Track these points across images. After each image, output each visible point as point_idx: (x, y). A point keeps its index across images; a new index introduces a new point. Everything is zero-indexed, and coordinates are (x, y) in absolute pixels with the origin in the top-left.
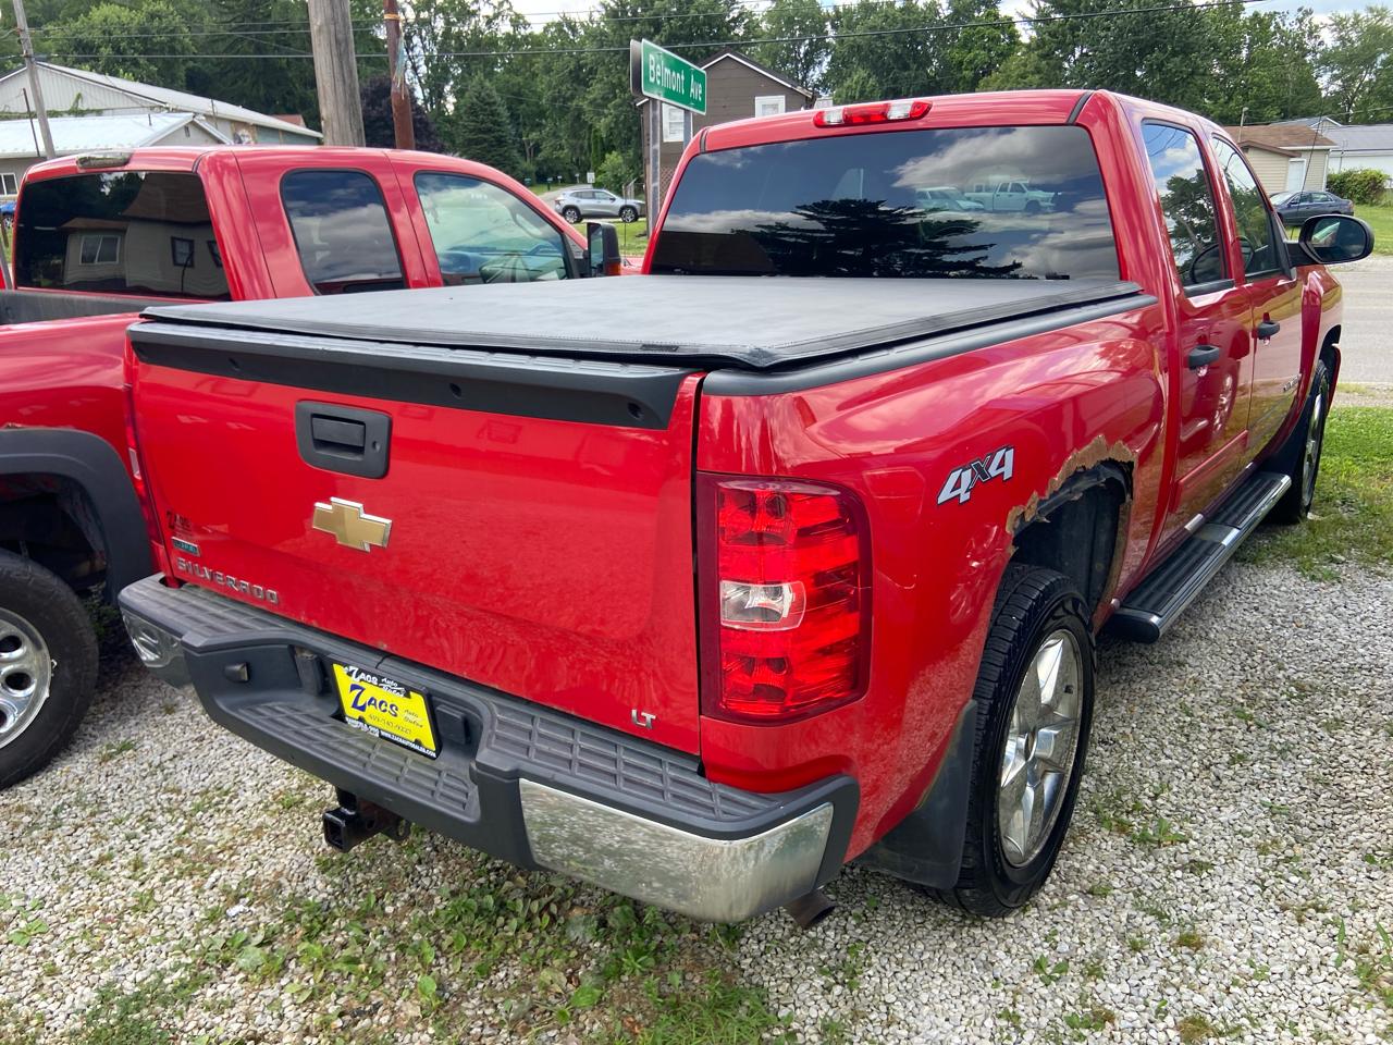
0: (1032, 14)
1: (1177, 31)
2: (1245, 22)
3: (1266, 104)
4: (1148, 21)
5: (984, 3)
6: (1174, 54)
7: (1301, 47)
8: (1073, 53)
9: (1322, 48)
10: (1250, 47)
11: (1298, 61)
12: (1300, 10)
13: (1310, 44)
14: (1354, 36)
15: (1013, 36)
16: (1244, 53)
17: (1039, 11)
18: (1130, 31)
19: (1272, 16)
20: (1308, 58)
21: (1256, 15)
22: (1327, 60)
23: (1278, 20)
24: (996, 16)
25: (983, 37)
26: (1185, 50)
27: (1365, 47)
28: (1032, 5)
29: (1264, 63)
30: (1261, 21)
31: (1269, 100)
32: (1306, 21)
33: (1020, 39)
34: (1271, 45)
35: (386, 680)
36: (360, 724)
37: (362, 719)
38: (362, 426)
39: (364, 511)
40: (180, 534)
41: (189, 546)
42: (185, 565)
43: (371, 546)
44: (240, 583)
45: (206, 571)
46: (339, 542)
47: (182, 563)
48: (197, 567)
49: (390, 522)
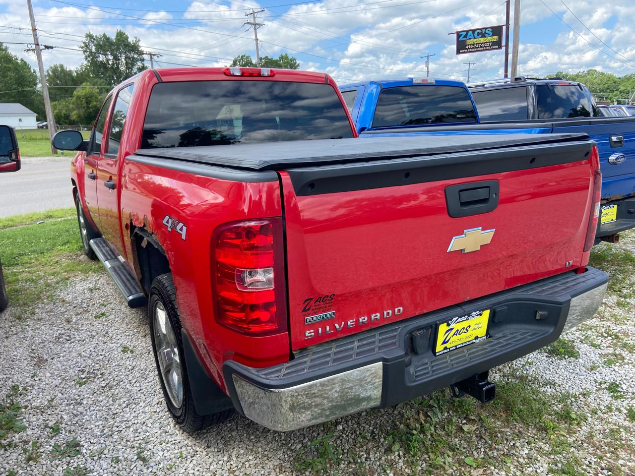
35: (473, 314)
36: (445, 351)
37: (446, 348)
38: (488, 188)
39: (483, 230)
40: (315, 311)
41: (326, 315)
42: (313, 334)
43: (481, 246)
44: (373, 316)
45: (337, 326)
46: (466, 251)
47: (309, 333)
48: (328, 328)
49: (494, 230)
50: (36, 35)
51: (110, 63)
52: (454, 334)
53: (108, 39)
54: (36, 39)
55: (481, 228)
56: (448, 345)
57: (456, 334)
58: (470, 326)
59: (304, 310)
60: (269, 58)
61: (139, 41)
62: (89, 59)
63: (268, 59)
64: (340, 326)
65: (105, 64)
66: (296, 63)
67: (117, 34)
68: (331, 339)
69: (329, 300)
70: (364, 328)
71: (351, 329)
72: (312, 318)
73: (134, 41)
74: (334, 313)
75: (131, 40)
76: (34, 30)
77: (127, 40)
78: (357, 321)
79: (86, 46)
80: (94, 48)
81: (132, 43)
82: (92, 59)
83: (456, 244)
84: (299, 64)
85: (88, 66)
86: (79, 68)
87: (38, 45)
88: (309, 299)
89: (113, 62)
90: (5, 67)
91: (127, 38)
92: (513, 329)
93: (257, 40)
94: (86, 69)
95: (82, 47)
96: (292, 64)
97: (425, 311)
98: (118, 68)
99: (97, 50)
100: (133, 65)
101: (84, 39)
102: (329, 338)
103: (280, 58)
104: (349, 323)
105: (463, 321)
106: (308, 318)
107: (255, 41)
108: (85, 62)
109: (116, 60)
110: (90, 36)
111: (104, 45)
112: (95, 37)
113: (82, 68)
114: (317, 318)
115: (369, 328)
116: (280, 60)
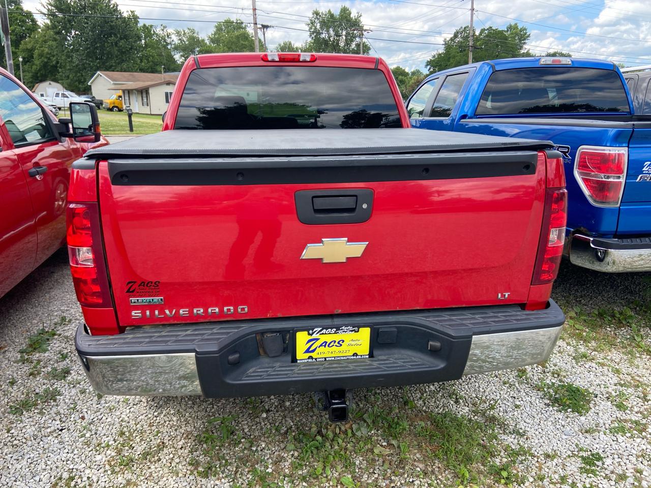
0: (45, 11)
1: (120, 28)
2: (140, 28)
3: (157, 65)
4: (106, 22)
5: (13, 2)
6: (121, 39)
7: (165, 41)
8: (71, 33)
9: (174, 43)
10: (145, 39)
11: (165, 47)
12: (162, 25)
13: (169, 41)
14: (185, 39)
15: (34, 21)
16: (143, 41)
17: (48, 10)
18: (98, 26)
19: (151, 26)
20: (169, 47)
21: (145, 25)
22: (176, 48)
23: (154, 29)
24: (22, 10)
25: (17, 19)
26: (126, 37)
27: (190, 44)
28: (45, 7)
29: (152, 47)
30: (147, 28)
31: (158, 63)
32: (165, 30)
33: (37, 23)
34: (153, 39)
35: (343, 328)
36: (310, 360)
37: (311, 357)
38: (355, 197)
39: (349, 241)
40: (141, 294)
41: (153, 300)
42: (140, 314)
43: (348, 259)
44: (210, 310)
45: (167, 312)
46: (325, 261)
47: (136, 314)
48: (157, 312)
49: (367, 243)
50: (256, 15)
51: (332, 39)
52: (321, 345)
53: (332, 16)
54: (255, 19)
55: (346, 239)
56: (314, 355)
57: (325, 346)
58: (343, 341)
59: (128, 291)
60: (494, 28)
61: (361, 16)
62: (313, 36)
63: (492, 30)
64: (171, 312)
65: (327, 41)
66: (526, 34)
67: (342, 9)
68: (162, 323)
69: (153, 286)
70: (201, 319)
71: (184, 318)
72: (138, 300)
73: (356, 17)
74: (161, 299)
75: (353, 15)
76: (255, 10)
77: (350, 16)
78: (191, 312)
79: (312, 23)
80: (318, 24)
81: (354, 18)
82: (315, 36)
83: (311, 252)
84: (530, 35)
85: (312, 43)
86: (304, 45)
87: (256, 24)
88: (132, 282)
89: (334, 38)
90: (242, 44)
91: (350, 13)
92: (406, 355)
93: (473, 10)
94: (310, 46)
95: (309, 24)
96: (521, 35)
97: (280, 315)
98: (338, 44)
99: (321, 28)
100: (352, 41)
101: (311, 16)
102: (160, 322)
103: (507, 28)
104: (181, 312)
105: (330, 333)
106: (133, 299)
107: (470, 11)
108: (310, 40)
109: (337, 36)
110: (317, 13)
111: (329, 21)
112: (321, 14)
113: (306, 45)
114: (143, 301)
115: (207, 321)
116: (508, 30)
